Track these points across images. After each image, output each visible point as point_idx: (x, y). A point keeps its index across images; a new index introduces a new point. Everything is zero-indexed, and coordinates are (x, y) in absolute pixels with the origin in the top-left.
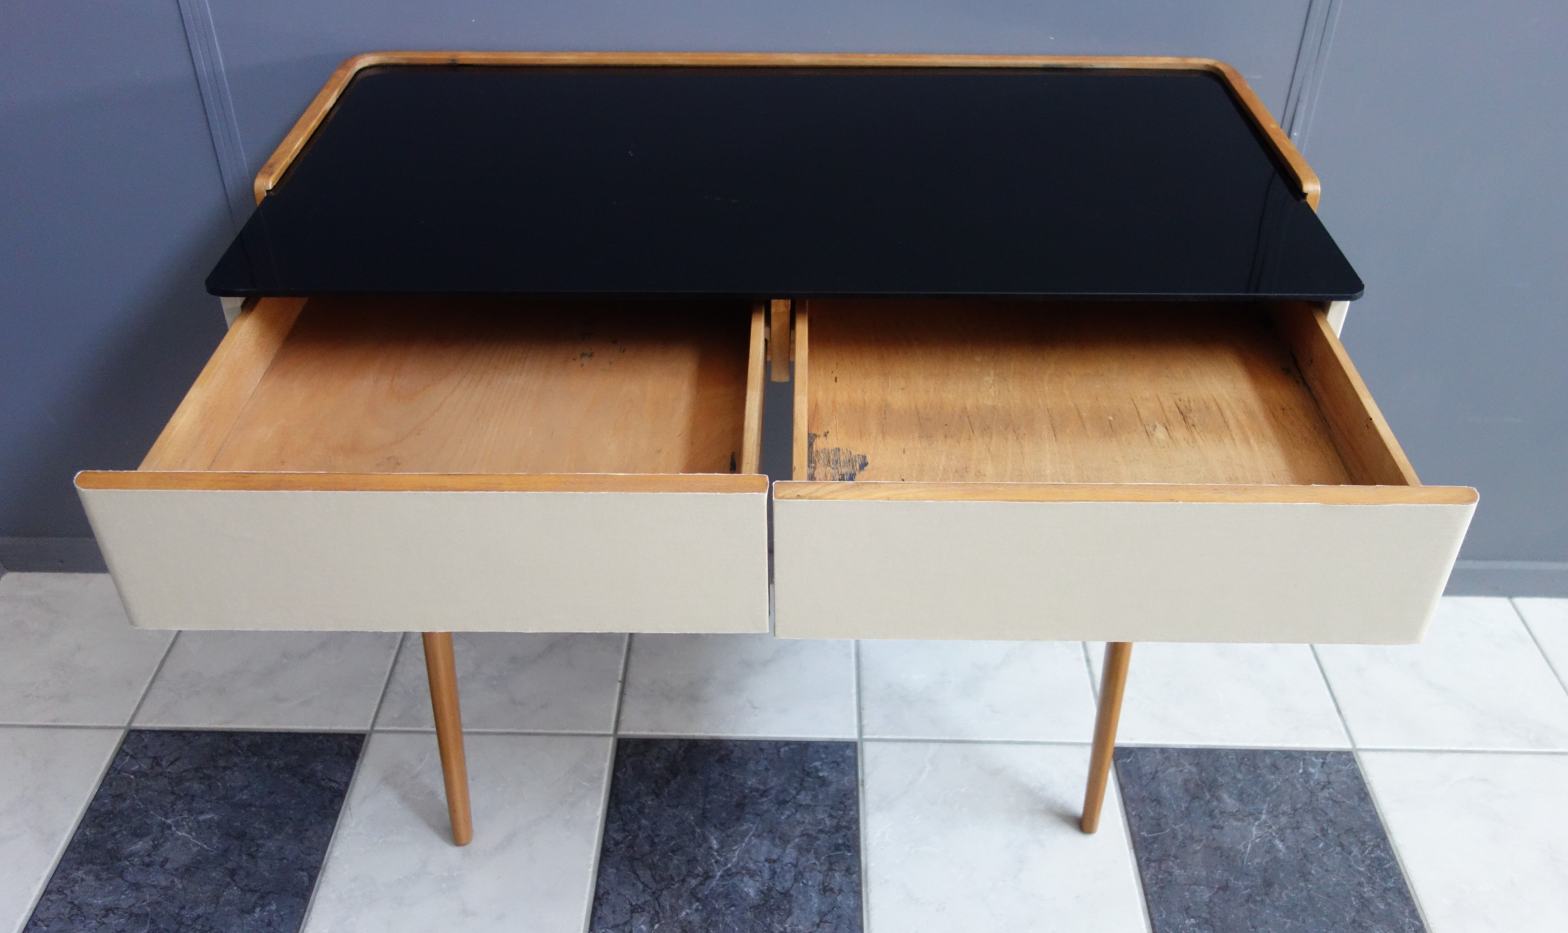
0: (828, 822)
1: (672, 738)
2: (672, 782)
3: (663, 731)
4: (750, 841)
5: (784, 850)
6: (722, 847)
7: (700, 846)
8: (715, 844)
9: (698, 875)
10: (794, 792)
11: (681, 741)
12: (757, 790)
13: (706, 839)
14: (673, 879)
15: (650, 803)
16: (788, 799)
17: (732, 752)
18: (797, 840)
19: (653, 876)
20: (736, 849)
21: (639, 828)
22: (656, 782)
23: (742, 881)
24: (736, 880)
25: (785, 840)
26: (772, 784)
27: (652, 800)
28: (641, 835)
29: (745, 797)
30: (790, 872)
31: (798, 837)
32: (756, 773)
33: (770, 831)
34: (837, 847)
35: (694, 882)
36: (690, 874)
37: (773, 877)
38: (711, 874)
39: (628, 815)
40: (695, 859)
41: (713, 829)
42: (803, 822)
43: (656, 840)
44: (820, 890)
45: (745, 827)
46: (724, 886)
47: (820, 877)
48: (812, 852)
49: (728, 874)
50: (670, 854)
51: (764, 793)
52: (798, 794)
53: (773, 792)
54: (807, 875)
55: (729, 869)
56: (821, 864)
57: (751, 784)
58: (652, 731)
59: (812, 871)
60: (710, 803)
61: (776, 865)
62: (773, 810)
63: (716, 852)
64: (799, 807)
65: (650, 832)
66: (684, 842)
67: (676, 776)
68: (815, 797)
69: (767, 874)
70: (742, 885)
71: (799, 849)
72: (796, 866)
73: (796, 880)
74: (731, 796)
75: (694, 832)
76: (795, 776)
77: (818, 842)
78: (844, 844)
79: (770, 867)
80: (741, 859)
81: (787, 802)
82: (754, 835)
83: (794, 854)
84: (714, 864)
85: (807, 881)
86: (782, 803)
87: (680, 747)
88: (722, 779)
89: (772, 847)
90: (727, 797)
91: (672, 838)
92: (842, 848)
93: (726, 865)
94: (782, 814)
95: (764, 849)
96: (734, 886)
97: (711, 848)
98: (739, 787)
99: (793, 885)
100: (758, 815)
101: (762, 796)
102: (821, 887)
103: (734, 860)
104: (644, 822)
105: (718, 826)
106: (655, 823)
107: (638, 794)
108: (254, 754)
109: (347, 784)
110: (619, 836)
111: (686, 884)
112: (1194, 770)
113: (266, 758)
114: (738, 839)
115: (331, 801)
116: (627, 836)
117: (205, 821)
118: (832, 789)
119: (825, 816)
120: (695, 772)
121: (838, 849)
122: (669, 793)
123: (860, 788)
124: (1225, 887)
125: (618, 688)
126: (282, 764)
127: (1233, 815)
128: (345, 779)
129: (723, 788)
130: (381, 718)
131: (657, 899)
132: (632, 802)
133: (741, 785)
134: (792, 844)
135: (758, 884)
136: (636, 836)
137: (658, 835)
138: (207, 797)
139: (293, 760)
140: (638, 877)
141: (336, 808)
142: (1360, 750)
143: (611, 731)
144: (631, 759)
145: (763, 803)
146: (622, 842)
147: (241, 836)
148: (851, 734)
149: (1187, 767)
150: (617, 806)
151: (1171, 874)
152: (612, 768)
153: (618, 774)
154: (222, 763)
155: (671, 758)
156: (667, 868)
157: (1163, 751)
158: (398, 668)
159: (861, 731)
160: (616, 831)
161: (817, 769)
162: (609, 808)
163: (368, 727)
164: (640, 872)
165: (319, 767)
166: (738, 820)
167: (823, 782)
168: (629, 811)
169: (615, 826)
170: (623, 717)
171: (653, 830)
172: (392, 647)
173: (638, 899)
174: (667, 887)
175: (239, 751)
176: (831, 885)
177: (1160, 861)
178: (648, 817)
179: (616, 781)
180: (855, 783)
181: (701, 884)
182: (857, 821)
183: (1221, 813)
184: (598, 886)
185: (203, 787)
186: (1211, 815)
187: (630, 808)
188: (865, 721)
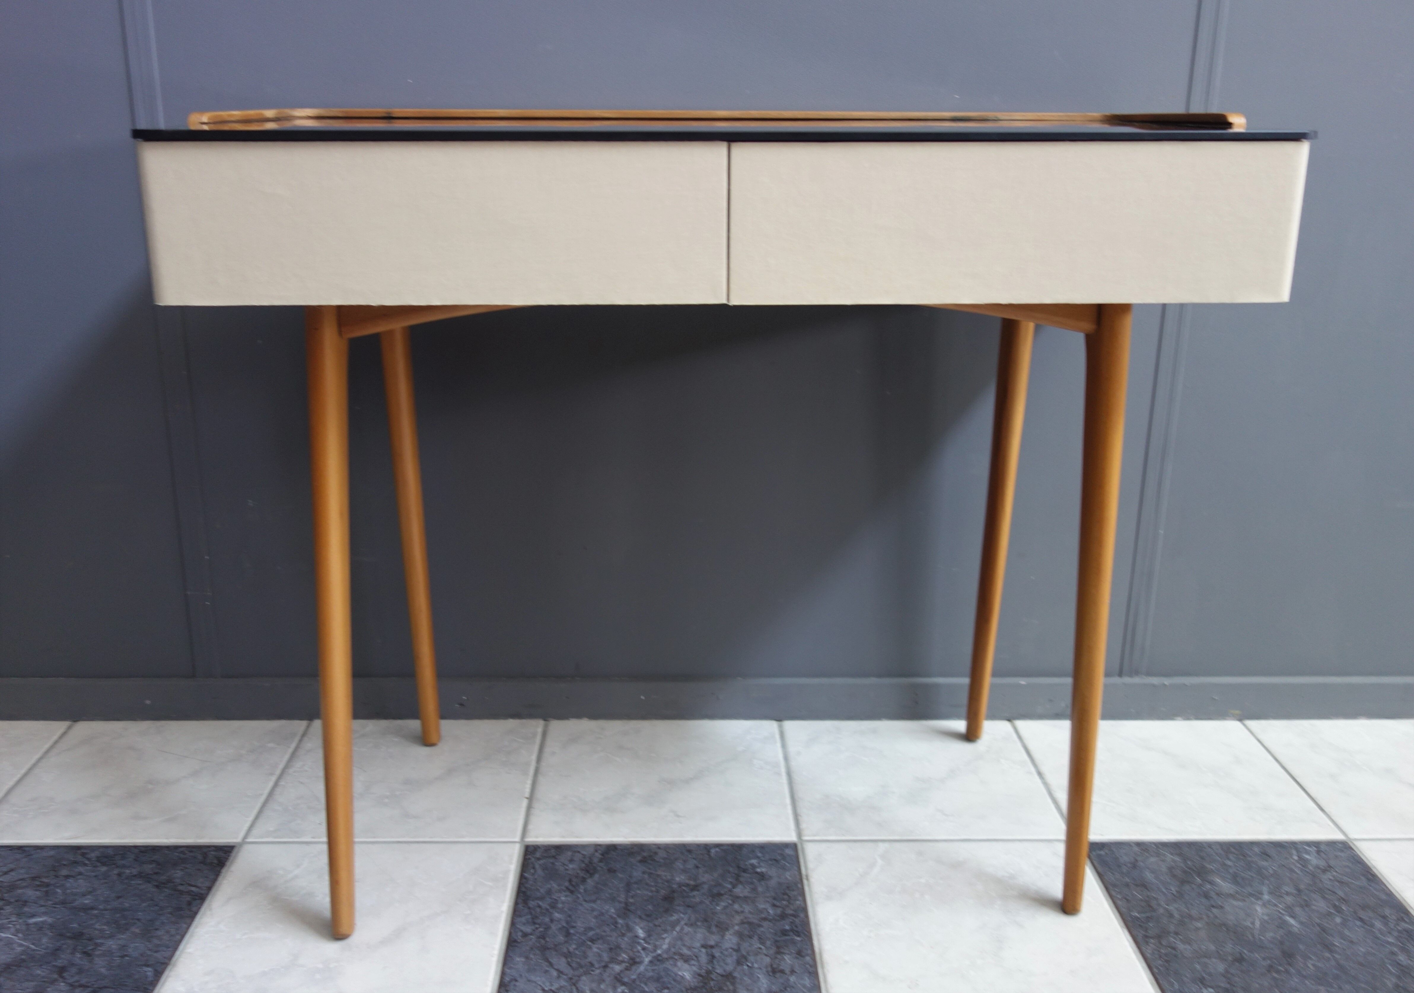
0: (771, 911)
1: (586, 844)
2: (589, 881)
3: (577, 837)
4: (682, 929)
5: (723, 936)
6: (649, 936)
7: (623, 935)
8: (641, 933)
9: (623, 962)
10: (729, 886)
11: (597, 846)
12: (688, 885)
13: (629, 929)
14: (592, 965)
15: (563, 898)
16: (722, 892)
17: (656, 854)
18: (736, 928)
19: (569, 964)
20: (667, 937)
21: (552, 921)
22: (570, 881)
23: (675, 965)
24: (668, 965)
25: (722, 928)
26: (704, 880)
27: (566, 896)
28: (554, 927)
29: (674, 892)
30: (732, 956)
31: (737, 924)
32: (684, 871)
33: (705, 920)
34: (784, 933)
35: (617, 968)
36: (613, 960)
37: (712, 962)
38: (638, 960)
39: (538, 910)
40: (618, 947)
41: (637, 920)
42: (742, 912)
43: (572, 931)
44: (767, 972)
45: (675, 917)
46: (653, 970)
47: (768, 960)
48: (756, 938)
49: (658, 960)
50: (589, 943)
51: (695, 888)
52: (734, 886)
53: (706, 887)
54: (752, 958)
55: (659, 955)
56: (767, 948)
57: (680, 882)
58: (563, 837)
59: (756, 954)
60: (632, 897)
61: (714, 951)
62: (707, 902)
63: (643, 940)
64: (736, 899)
65: (565, 925)
66: (605, 931)
67: (592, 875)
68: (754, 890)
69: (704, 958)
70: (675, 969)
71: (740, 935)
72: (738, 950)
73: (739, 963)
74: (657, 891)
75: (616, 924)
76: (729, 872)
77: (762, 929)
78: (792, 930)
79: (707, 952)
80: (672, 945)
81: (722, 895)
82: (686, 924)
83: (735, 940)
84: (642, 952)
85: (752, 963)
86: (716, 896)
87: (596, 851)
88: (646, 876)
89: (707, 934)
90: (652, 891)
91: (591, 929)
92: (791, 933)
93: (655, 951)
94: (718, 905)
95: (700, 935)
96: (666, 970)
97: (637, 937)
98: (666, 883)
99: (736, 968)
100: (688, 906)
101: (692, 890)
102: (770, 969)
103: (665, 947)
104: (557, 915)
105: (644, 917)
106: (570, 916)
107: (549, 892)
108: (104, 864)
109: (209, 889)
110: (528, 929)
111: (608, 970)
112: (1177, 858)
113: (117, 867)
114: (669, 928)
115: (189, 904)
116: (537, 928)
117: (36, 923)
118: (773, 883)
119: (767, 906)
120: (615, 871)
121: (786, 935)
122: (585, 890)
123: (805, 882)
124: (1240, 959)
125: (525, 803)
126: (135, 872)
127: (1231, 896)
128: (207, 884)
129: (647, 884)
130: (255, 831)
131: (574, 985)
132: (542, 898)
133: (668, 881)
134: (731, 931)
135: (694, 968)
136: (548, 928)
137: (574, 927)
138: (42, 902)
139: (148, 868)
140: (551, 965)
141: (194, 909)
142: (1356, 840)
143: (517, 839)
144: (542, 862)
145: (694, 896)
146: (531, 934)
147: (78, 936)
148: (789, 836)
149: (1169, 857)
150: (525, 902)
151: (1174, 949)
152: (519, 870)
153: (526, 875)
154: (64, 872)
155: (587, 861)
156: (585, 956)
157: (1139, 844)
158: (278, 790)
159: (799, 835)
160: (524, 924)
161: (753, 866)
162: (516, 903)
163: (239, 840)
164: (554, 961)
165: (178, 874)
166: (667, 911)
167: (762, 877)
168: (539, 906)
169: (523, 919)
170: (530, 827)
171: (567, 922)
172: (272, 774)
173: (552, 985)
174: (586, 973)
175: (87, 862)
176: (781, 968)
177: (1159, 937)
178: (561, 911)
179: (524, 880)
180: (798, 877)
181: (627, 969)
182: (805, 910)
183: (1218, 894)
184: (503, 974)
185: (38, 893)
186: (1207, 896)
187: (541, 903)
188: (803, 826)
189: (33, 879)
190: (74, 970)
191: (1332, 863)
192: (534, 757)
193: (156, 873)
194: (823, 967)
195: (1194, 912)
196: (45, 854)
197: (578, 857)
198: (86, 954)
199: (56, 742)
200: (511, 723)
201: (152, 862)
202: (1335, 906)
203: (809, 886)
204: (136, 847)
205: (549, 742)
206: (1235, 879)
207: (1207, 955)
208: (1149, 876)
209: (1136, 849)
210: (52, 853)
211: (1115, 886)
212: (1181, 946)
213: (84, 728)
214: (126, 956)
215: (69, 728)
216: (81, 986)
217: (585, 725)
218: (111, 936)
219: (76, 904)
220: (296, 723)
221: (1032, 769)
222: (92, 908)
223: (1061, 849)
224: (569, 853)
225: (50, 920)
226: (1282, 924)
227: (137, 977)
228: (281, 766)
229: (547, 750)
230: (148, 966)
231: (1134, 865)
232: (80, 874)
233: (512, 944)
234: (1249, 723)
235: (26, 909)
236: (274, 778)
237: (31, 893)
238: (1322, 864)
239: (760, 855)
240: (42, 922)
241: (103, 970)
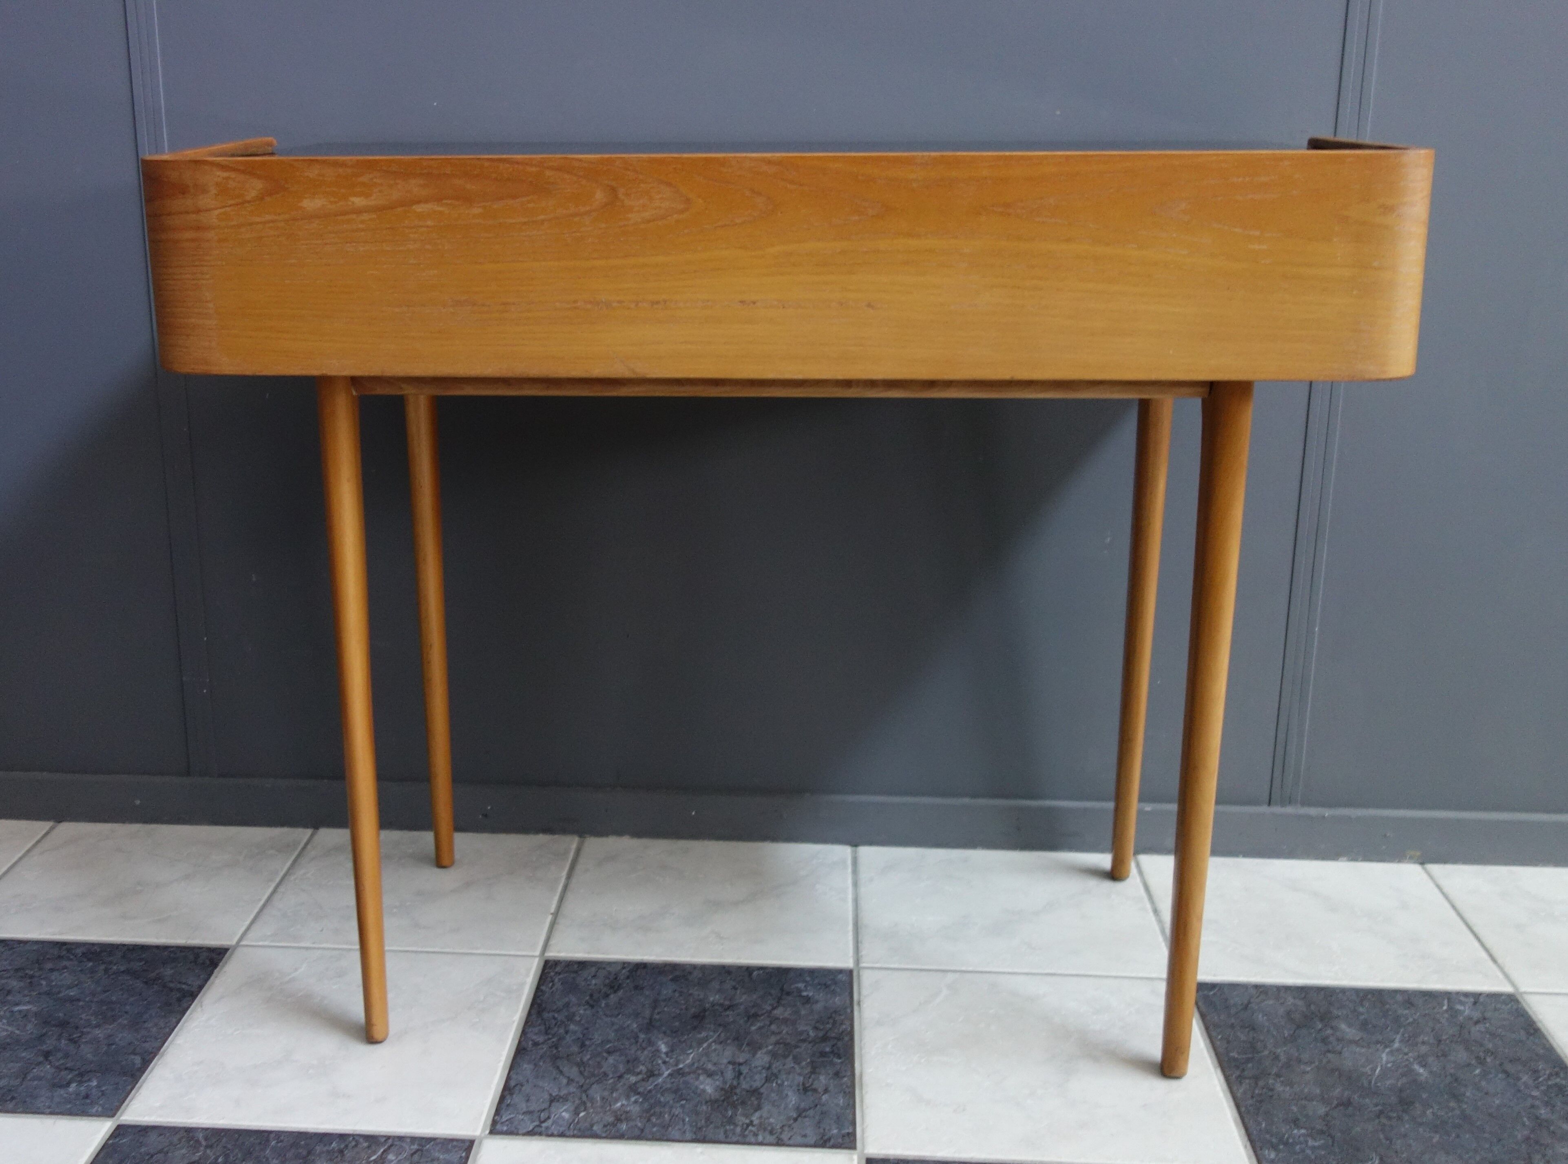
0: (812, 1034)
1: (613, 960)
2: (612, 996)
3: (604, 954)
4: (709, 1046)
5: (754, 1055)
6: (672, 1051)
7: (644, 1049)
8: (664, 1048)
9: (639, 1074)
10: (769, 1007)
11: (625, 964)
12: (722, 1005)
13: (650, 1043)
14: (606, 1075)
15: (582, 1012)
16: (760, 1013)
17: (690, 973)
18: (770, 1048)
19: (581, 1073)
20: (691, 1053)
21: (567, 1032)
22: (591, 996)
23: (697, 1079)
24: (690, 1078)
25: (755, 1047)
26: (741, 1000)
27: (585, 1009)
28: (569, 1039)
29: (705, 1010)
30: (761, 1073)
31: (772, 1044)
32: (719, 991)
33: (737, 1038)
34: (823, 1054)
35: (633, 1079)
36: (628, 1071)
37: (738, 1077)
38: (656, 1072)
39: (554, 1022)
40: (636, 1059)
41: (661, 1035)
42: (780, 1033)
43: (587, 1043)
44: (798, 1089)
45: (703, 1034)
46: (672, 1082)
47: (800, 1079)
50: (605, 1054)
51: (730, 1007)
52: (774, 1008)
53: (742, 1007)
54: (783, 1076)
55: (681, 1069)
56: (802, 1068)
57: (713, 1001)
58: (589, 953)
59: (789, 1073)
60: (658, 1013)
61: (742, 1067)
62: (742, 1022)
63: (664, 1054)
64: (774, 1020)
65: (580, 1036)
66: (624, 1044)
67: (615, 992)
68: (796, 1012)
69: (729, 1074)
70: (696, 1083)
71: (774, 1055)
72: (768, 1068)
73: (767, 1080)
74: (687, 1009)
75: (636, 1037)
76: (771, 994)
77: (798, 1050)
78: (832, 1052)
79: (734, 1069)
80: (696, 1060)
81: (759, 1015)
82: (714, 1041)
83: (767, 1059)
84: (661, 1065)
85: (783, 1081)
86: (752, 1017)
87: (624, 968)
88: (677, 994)
89: (737, 1052)
90: (681, 1009)
91: (609, 1041)
92: (831, 1055)
93: (677, 1065)
94: (752, 1025)
95: (728, 1052)
96: (686, 1083)
97: (658, 1050)
98: (697, 1002)
99: (764, 1084)
100: (720, 1025)
101: (726, 1010)
102: (801, 1087)
103: (687, 1062)
104: (572, 1027)
105: (669, 1032)
106: (587, 1029)
107: (567, 1005)
108: (89, 960)
109: (201, 987)
110: (541, 1039)
111: (623, 1081)
112: (1300, 1003)
113: (103, 963)
114: (694, 1044)
115: (179, 1000)
116: (549, 1039)
117: (20, 1011)
118: (819, 1007)
119: (809, 1028)
120: (642, 988)
121: (824, 1056)
122: (607, 1005)
123: (856, 1008)
124: (1346, 1104)
125: (549, 918)
126: (122, 968)
127: (1356, 1043)
128: (198, 983)
129: (676, 1002)
130: (250, 935)
131: (585, 1091)
132: (559, 1011)
133: (700, 1000)
134: (764, 1050)
135: (718, 1083)
136: (561, 1039)
137: (591, 1039)
138: (26, 992)
139: (137, 965)
140: (561, 1072)
141: (185, 1005)
142: (1525, 993)
143: (537, 953)
144: (561, 976)
145: (728, 1016)
146: (543, 1043)
147: (63, 1024)
148: (847, 962)
149: (1290, 1000)
150: (539, 1013)
151: (1272, 1090)
152: (536, 983)
153: (543, 988)
154: (49, 965)
155: (612, 977)
156: (599, 1066)
157: (1257, 987)
158: (277, 897)
159: (857, 961)
160: (536, 1034)
161: (799, 991)
162: (529, 1014)
163: (234, 942)
164: (565, 1069)
165: (168, 972)
166: (695, 1028)
167: (807, 1000)
168: (554, 1018)
169: (536, 1030)
170: (552, 942)
171: (584, 1035)
172: (271, 880)
173: (559, 1090)
174: (598, 1082)
175: (72, 957)
176: (814, 1087)
177: (1256, 1078)
178: (578, 1023)
179: (540, 993)
180: (848, 1002)
181: (643, 1080)
182: (851, 1034)
183: (1338, 1040)
184: (508, 1078)
185: (22, 984)
186: (1325, 1041)
187: (556, 1015)
188: (863, 953)
189: (17, 970)
190: (60, 1055)
191: (1488, 1015)
192: (564, 874)
193: (144, 970)
194: (861, 1089)
195: (1305, 1056)
196: (27, 947)
197: (602, 974)
198: (72, 1041)
199: (38, 842)
200: (542, 838)
201: (141, 960)
202: (1478, 1058)
203: (860, 1011)
204: (124, 945)
205: (582, 860)
206: (1364, 1026)
207: (1309, 1098)
208: (1260, 1018)
209: (1253, 991)
210: (35, 948)
211: (1216, 1026)
212: (1279, 1088)
213: (68, 829)
214: (112, 1044)
215: (52, 828)
216: (66, 1069)
217: (626, 843)
218: (98, 1026)
219: (61, 995)
220: (300, 830)
221: (1148, 906)
222: (79, 1000)
223: (1162, 987)
224: (593, 969)
225: (34, 1009)
226: (1410, 1072)
227: (124, 1063)
228: (282, 874)
229: (579, 867)
230: (135, 1054)
231: (1246, 1007)
232: (65, 967)
233: (520, 1051)
234: (1430, 867)
235: (9, 998)
236: (273, 885)
237: (14, 984)
238: (1476, 1015)
239: (808, 979)
240: (28, 1011)
241: (89, 1056)
